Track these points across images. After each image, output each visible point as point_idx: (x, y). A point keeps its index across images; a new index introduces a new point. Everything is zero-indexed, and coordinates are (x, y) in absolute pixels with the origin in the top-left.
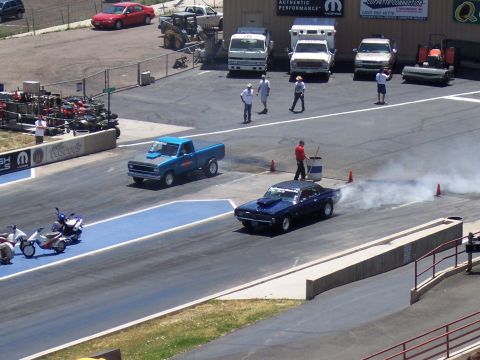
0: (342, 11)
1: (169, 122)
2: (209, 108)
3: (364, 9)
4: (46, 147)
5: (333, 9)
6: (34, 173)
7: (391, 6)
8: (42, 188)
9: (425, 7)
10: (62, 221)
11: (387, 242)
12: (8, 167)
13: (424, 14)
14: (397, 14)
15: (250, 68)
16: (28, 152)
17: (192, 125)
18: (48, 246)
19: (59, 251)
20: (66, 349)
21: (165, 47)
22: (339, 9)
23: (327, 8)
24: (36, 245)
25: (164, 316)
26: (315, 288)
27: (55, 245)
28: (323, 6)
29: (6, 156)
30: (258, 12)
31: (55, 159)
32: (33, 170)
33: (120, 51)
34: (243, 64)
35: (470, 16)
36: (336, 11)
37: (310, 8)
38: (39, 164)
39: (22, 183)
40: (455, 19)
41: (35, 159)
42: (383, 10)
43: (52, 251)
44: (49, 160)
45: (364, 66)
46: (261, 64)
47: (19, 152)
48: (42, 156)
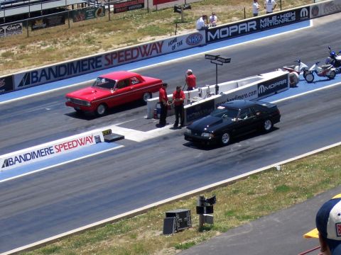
4: (321, 4)
6: (312, 23)
8: (318, 33)
10: (333, 56)
12: (293, 19)
16: (308, 8)
18: (323, 75)
19: (331, 78)
20: (337, 147)
24: (314, 74)
27: (328, 74)
29: (292, 11)
31: (327, 13)
32: (311, 21)
38: (316, 16)
39: (303, 30)
41: (312, 13)
43: (326, 78)
44: (323, 14)
47: (301, 9)
48: (318, 11)
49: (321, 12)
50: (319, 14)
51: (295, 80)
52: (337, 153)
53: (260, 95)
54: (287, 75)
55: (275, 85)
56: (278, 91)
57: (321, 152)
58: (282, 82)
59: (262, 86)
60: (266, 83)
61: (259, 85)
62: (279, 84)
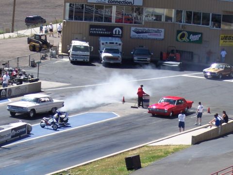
0: (122, 35)
1: (57, 82)
2: (71, 77)
3: (133, 33)
4: (13, 88)
5: (117, 33)
7: (146, 32)
9: (163, 34)
11: (206, 127)
13: (162, 37)
14: (149, 37)
15: (82, 60)
16: (6, 89)
17: (69, 83)
21: (31, 51)
22: (120, 33)
23: (114, 33)
25: (129, 151)
26: (197, 141)
28: (112, 32)
30: (80, 33)
32: (9, 99)
33: (8, 51)
34: (78, 58)
35: (185, 39)
36: (119, 34)
37: (106, 33)
38: (10, 96)
40: (177, 40)
41: (8, 93)
42: (142, 34)
45: (138, 60)
46: (87, 58)
47: (2, 90)
48: (11, 92)
49: (13, 93)
50: (12, 95)
51: (29, 129)
52: (98, 164)
53: (12, 137)
54: (26, 125)
55: (20, 131)
56: (22, 136)
57: (88, 164)
58: (24, 130)
59: (13, 131)
60: (15, 129)
61: (12, 129)
62: (21, 130)
